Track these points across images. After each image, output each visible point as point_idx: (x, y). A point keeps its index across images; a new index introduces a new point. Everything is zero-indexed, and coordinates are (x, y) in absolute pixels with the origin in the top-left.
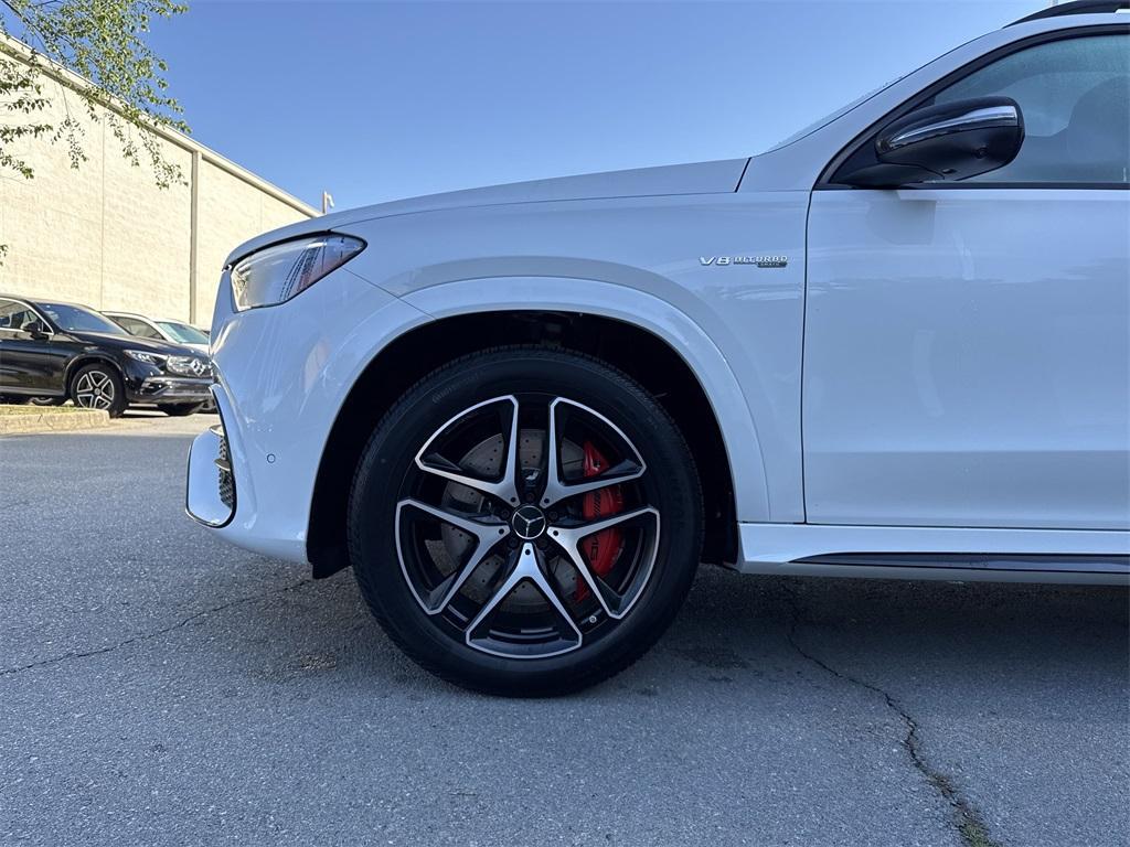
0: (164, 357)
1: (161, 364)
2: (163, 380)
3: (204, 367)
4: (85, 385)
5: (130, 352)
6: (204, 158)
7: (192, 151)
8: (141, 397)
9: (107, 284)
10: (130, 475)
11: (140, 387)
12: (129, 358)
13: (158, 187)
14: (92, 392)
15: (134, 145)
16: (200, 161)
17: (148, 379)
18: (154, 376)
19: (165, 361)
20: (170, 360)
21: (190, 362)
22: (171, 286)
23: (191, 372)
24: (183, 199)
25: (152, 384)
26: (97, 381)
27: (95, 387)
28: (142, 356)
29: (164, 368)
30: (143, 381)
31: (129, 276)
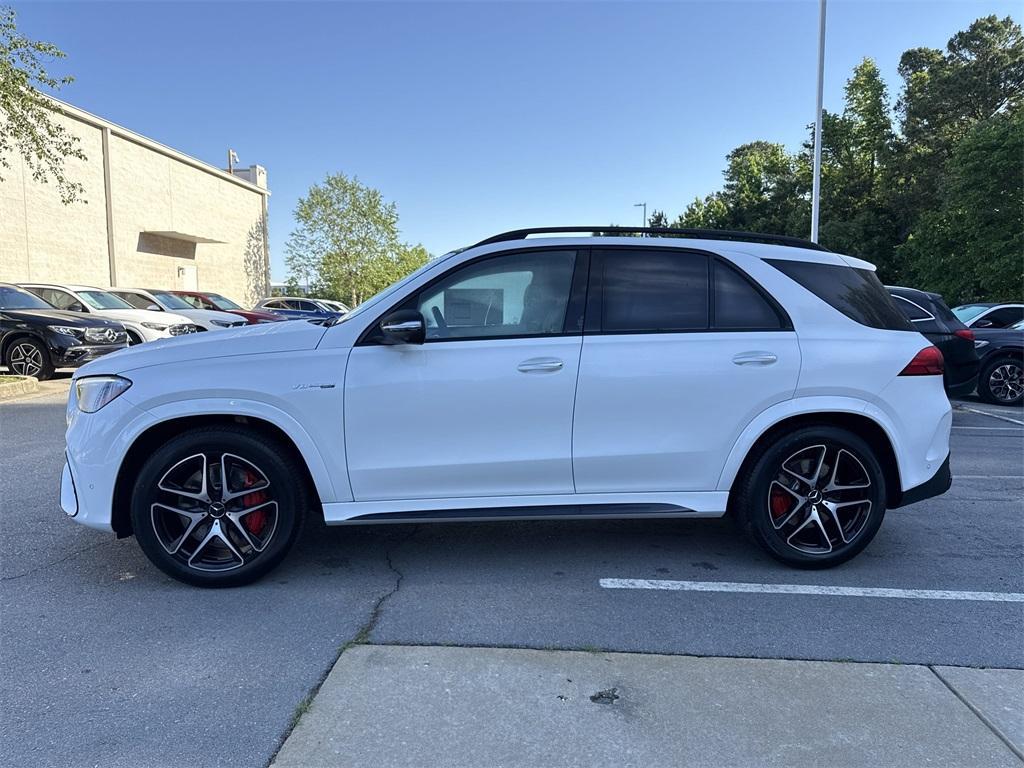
0: (82, 330)
1: (81, 336)
2: (83, 348)
3: (117, 334)
4: (17, 355)
5: (53, 327)
6: (113, 133)
7: (101, 128)
8: (65, 364)
9: (33, 253)
10: (48, 450)
11: (63, 355)
12: (52, 332)
13: (63, 204)
14: (24, 360)
15: (42, 167)
16: (110, 136)
17: (70, 349)
18: (75, 346)
19: (83, 333)
20: (88, 332)
21: (105, 331)
22: (92, 249)
23: (106, 340)
24: (97, 172)
25: (73, 352)
26: (28, 351)
27: (26, 357)
28: (63, 330)
29: (82, 338)
30: (66, 350)
31: (52, 243)
